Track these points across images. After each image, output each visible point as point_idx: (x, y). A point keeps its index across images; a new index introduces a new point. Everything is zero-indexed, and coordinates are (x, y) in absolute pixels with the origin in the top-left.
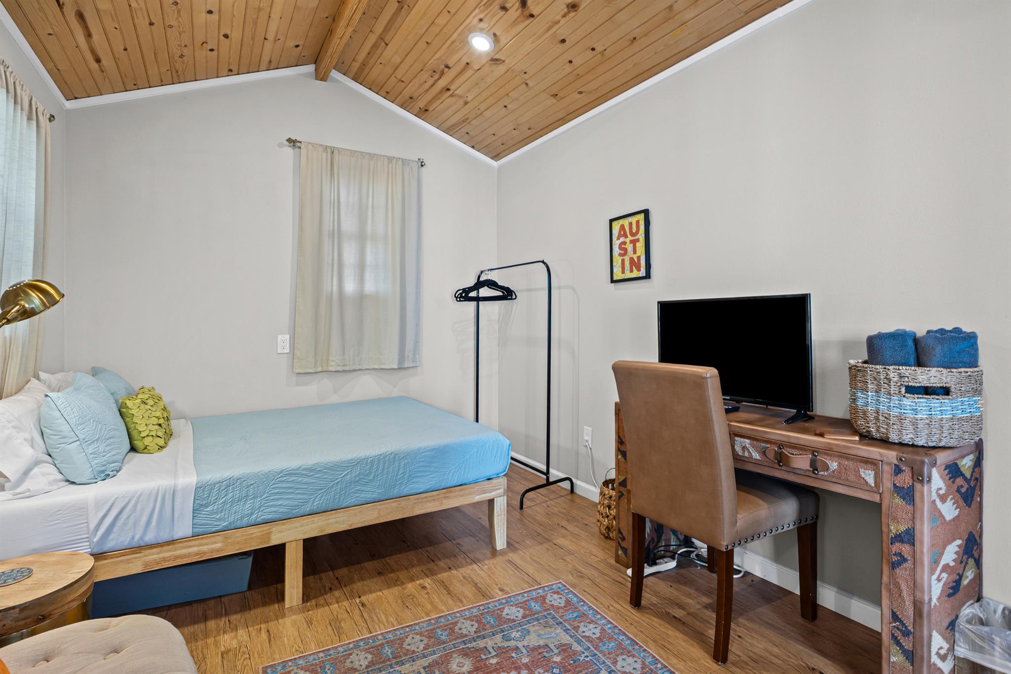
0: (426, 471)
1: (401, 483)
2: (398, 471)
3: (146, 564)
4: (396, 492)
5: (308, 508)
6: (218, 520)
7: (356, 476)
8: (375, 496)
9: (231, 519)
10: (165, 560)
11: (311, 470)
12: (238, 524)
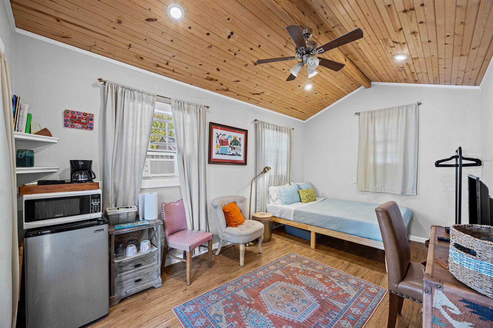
0: (352, 228)
1: (344, 228)
2: (343, 224)
3: (286, 223)
4: (342, 230)
5: (316, 224)
6: (298, 219)
7: (329, 221)
8: (334, 229)
9: (300, 220)
10: (289, 223)
11: (317, 215)
12: (301, 222)
